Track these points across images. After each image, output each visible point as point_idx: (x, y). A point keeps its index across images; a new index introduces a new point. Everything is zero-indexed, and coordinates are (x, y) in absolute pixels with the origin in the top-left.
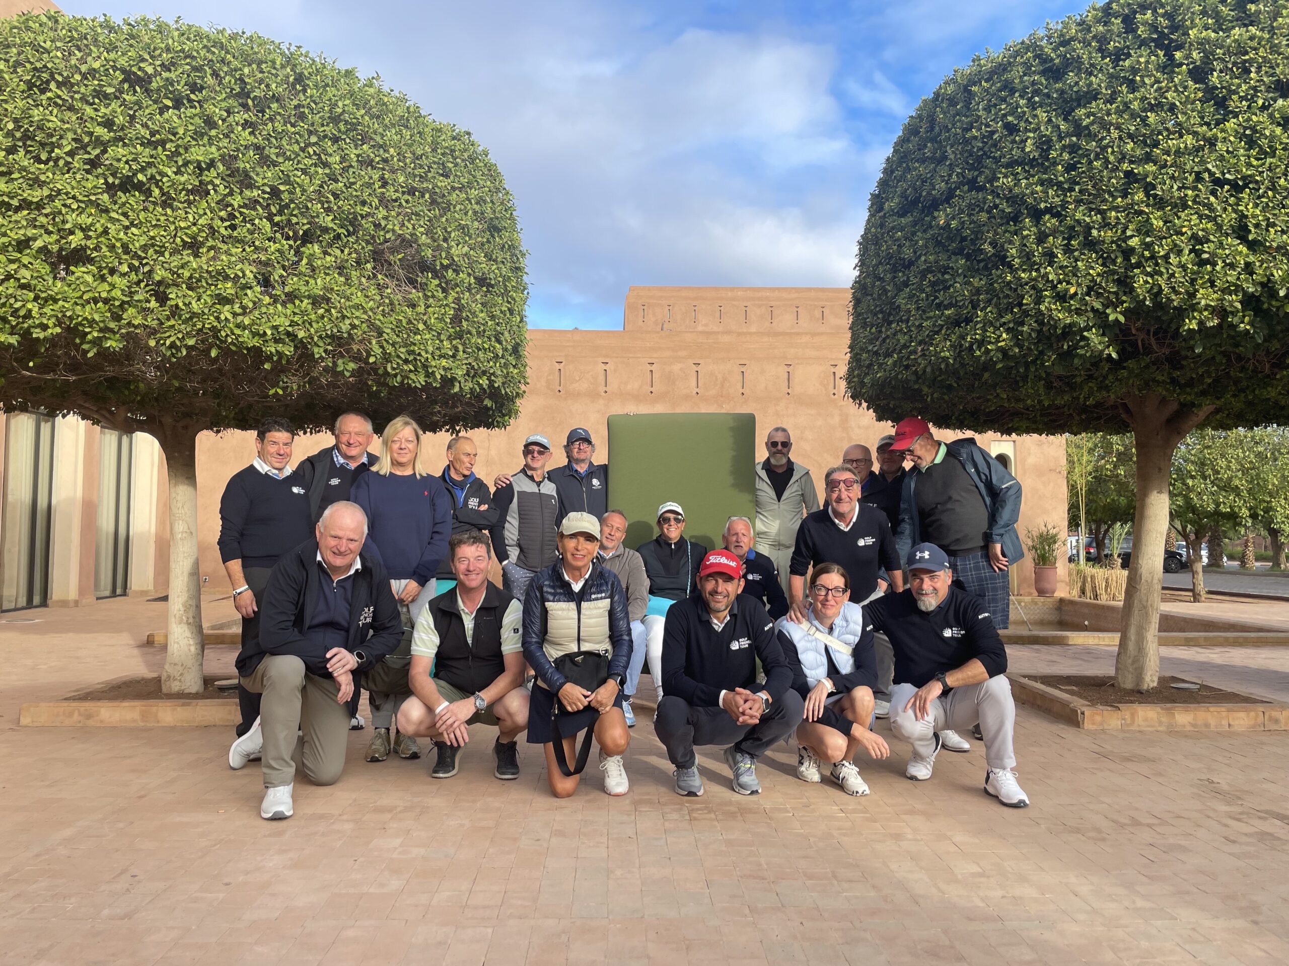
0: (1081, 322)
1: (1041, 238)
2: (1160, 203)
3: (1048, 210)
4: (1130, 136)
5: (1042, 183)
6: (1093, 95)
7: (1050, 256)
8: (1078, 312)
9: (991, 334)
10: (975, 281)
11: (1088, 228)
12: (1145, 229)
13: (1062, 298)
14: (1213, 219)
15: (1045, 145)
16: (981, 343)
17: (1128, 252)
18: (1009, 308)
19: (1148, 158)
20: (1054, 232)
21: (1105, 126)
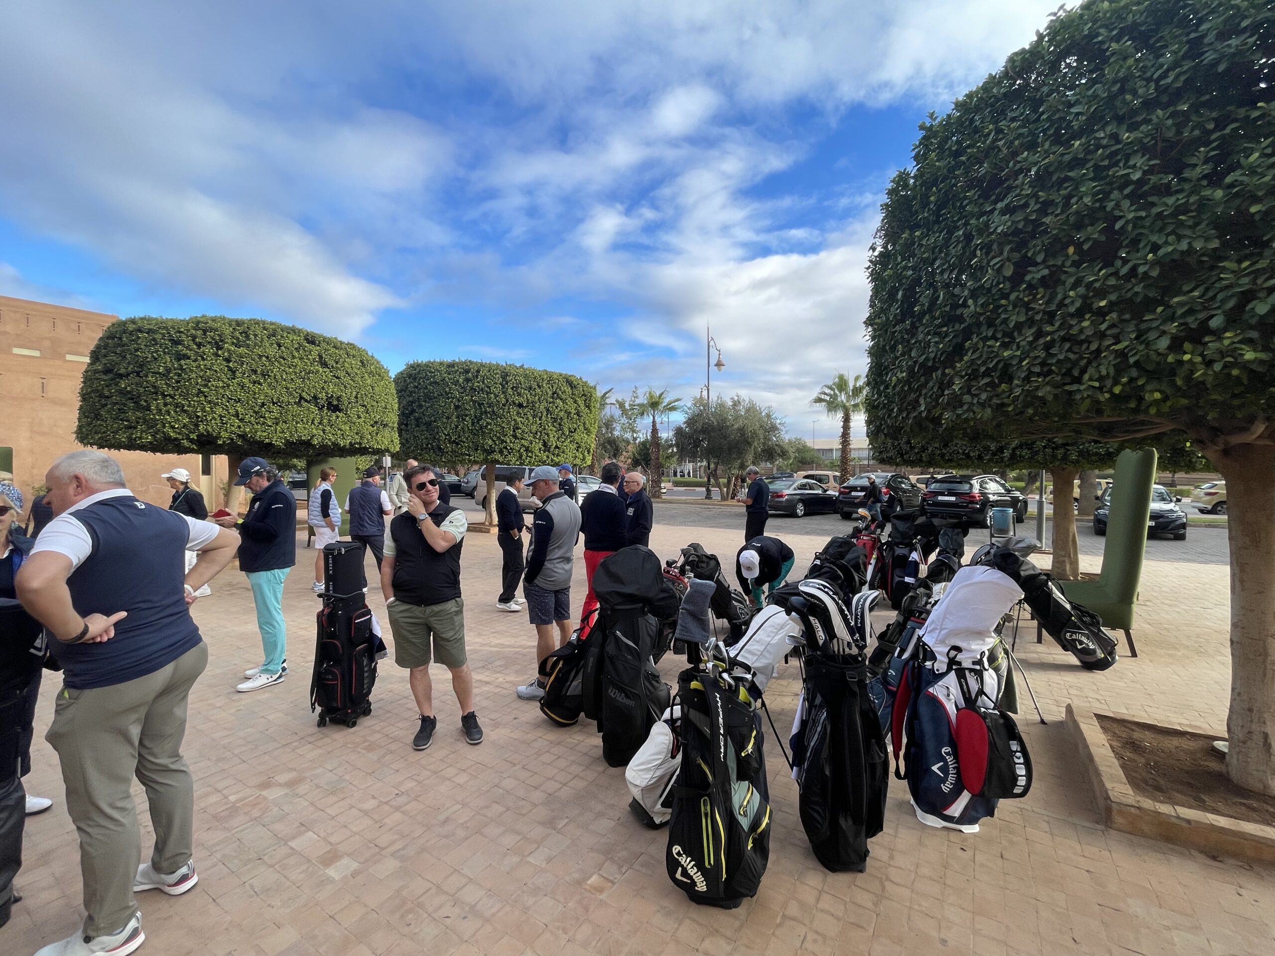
0: (180, 437)
1: (166, 405)
2: (210, 402)
3: (169, 395)
4: (201, 377)
5: (166, 384)
6: (189, 358)
7: (168, 413)
8: (179, 434)
9: (144, 435)
10: (138, 413)
11: (183, 406)
12: (203, 410)
13: (173, 427)
14: (227, 410)
15: (168, 371)
16: (140, 438)
17: (198, 417)
18: (152, 427)
19: (206, 386)
20: (171, 404)
21: (192, 371)
